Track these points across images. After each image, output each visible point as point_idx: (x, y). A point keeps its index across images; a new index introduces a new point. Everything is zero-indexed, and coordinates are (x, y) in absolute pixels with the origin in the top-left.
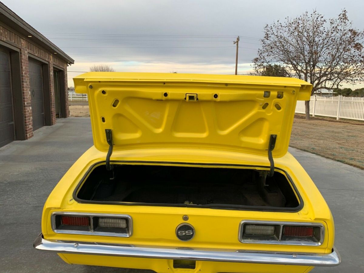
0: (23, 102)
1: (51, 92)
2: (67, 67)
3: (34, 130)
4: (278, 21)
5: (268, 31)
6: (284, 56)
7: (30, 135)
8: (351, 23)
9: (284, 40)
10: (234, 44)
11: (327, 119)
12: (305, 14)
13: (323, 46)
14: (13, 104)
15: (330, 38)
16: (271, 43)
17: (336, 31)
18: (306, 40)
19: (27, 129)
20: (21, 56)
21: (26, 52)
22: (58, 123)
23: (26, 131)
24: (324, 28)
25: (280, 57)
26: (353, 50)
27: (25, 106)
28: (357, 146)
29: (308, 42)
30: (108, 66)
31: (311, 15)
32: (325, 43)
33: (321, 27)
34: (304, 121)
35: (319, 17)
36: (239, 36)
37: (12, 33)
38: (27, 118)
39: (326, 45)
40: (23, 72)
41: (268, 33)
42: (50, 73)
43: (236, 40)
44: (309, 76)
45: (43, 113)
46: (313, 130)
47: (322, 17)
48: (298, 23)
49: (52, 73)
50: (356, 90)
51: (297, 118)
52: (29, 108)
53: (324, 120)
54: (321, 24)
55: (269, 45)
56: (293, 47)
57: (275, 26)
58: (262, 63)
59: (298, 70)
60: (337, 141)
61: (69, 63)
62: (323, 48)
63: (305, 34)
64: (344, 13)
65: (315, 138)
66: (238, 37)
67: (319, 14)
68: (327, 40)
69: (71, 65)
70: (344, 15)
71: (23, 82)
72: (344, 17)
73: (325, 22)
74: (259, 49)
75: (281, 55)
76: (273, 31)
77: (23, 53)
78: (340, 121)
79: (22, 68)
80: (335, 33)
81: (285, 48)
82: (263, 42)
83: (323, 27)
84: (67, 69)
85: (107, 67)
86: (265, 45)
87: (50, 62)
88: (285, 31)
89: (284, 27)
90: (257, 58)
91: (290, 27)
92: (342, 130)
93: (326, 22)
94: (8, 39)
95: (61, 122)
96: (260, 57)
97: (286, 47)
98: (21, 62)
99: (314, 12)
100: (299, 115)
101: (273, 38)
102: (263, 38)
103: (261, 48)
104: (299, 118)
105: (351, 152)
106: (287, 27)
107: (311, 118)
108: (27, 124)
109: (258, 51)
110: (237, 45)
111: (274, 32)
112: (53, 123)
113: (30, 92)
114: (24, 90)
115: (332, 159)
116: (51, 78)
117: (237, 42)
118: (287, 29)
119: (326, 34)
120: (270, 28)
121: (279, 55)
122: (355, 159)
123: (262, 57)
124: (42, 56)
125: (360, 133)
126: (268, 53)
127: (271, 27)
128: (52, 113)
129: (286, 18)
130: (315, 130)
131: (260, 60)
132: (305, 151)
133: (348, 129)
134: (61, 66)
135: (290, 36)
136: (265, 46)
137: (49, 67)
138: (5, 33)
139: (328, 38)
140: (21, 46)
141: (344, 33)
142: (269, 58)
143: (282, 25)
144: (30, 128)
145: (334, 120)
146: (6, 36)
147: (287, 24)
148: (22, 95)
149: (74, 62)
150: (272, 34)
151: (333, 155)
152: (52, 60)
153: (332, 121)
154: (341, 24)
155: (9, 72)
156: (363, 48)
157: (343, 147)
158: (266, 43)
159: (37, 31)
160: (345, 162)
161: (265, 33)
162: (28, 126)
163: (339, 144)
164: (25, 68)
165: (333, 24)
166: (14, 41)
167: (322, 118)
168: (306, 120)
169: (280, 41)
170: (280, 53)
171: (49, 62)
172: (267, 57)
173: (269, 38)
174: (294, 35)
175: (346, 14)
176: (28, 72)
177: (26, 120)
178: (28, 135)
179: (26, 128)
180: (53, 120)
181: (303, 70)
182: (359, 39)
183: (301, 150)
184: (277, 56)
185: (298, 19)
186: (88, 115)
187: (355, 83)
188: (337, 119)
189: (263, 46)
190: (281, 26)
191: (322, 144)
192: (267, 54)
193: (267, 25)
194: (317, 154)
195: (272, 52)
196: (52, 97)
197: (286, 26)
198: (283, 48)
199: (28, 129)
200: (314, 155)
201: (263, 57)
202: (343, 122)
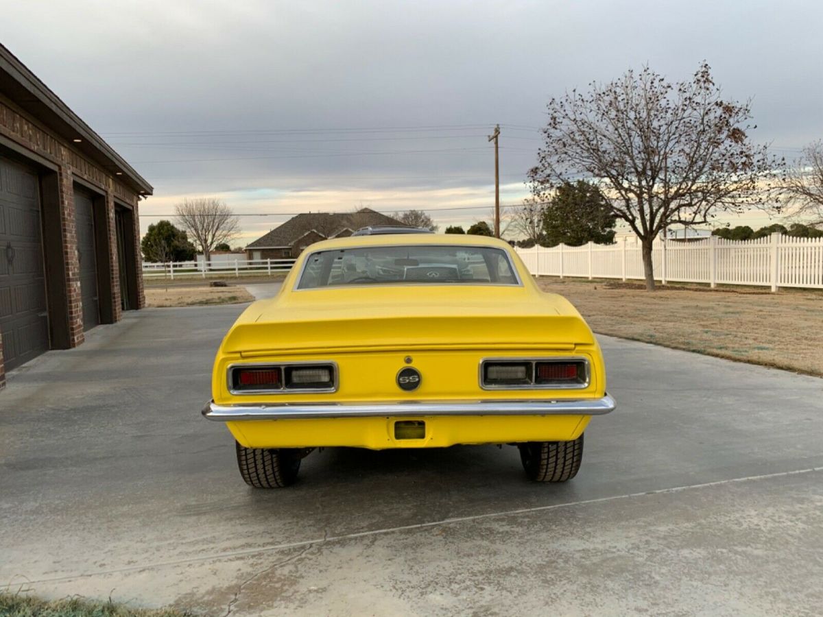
0: (66, 272)
1: (111, 254)
2: (139, 202)
3: (85, 330)
4: (574, 91)
5: (555, 112)
6: (591, 161)
7: (80, 339)
8: (718, 90)
9: (590, 129)
10: (490, 141)
11: (692, 287)
12: (628, 74)
13: (669, 137)
14: (45, 275)
15: (682, 121)
16: (563, 135)
17: (692, 107)
18: (633, 126)
19: (74, 326)
20: (61, 180)
21: (69, 172)
22: (126, 318)
23: (73, 329)
24: (668, 101)
25: (584, 163)
26: (728, 142)
27: (69, 280)
28: (737, 328)
29: (638, 131)
30: (216, 201)
31: (640, 77)
32: (673, 132)
33: (663, 99)
34: (644, 293)
35: (654, 79)
36: (498, 125)
37: (47, 135)
38: (73, 305)
39: (674, 134)
40: (66, 212)
41: (555, 115)
42: (108, 214)
43: (493, 134)
44: (646, 200)
45: (95, 299)
46: (657, 307)
47: (662, 80)
48: (615, 92)
49: (112, 215)
50: (762, 229)
51: (630, 288)
52: (77, 284)
53: (684, 289)
54: (662, 94)
55: (560, 140)
56: (610, 142)
57: (569, 101)
58: (548, 178)
59: (623, 188)
60: (702, 323)
61: (143, 195)
62: (668, 141)
63: (632, 115)
64: (704, 69)
65: (659, 320)
66: (496, 127)
67: (655, 74)
68: (677, 125)
69: (146, 198)
70: (705, 74)
71: (65, 230)
72: (704, 78)
73: (669, 89)
74: (540, 149)
75: (585, 159)
76: (565, 111)
77: (64, 174)
78: (717, 289)
79: (63, 202)
80: (689, 111)
81: (592, 145)
82: (546, 135)
83: (666, 100)
84: (139, 206)
85: (214, 202)
86: (551, 141)
87: (109, 192)
88: (591, 111)
89: (587, 101)
90: (537, 168)
91: (599, 102)
92: (718, 303)
93: (672, 89)
94: (41, 146)
95: (131, 318)
96: (543, 165)
97: (595, 142)
98: (62, 192)
99: (645, 71)
100: (635, 282)
101: (566, 126)
102: (546, 127)
103: (544, 147)
104: (633, 289)
105: (723, 337)
106: (593, 103)
107: (660, 287)
108: (74, 315)
109: (539, 154)
110: (497, 143)
111: (567, 112)
112: (118, 319)
113: (76, 252)
114: (66, 247)
115: (684, 350)
116: (111, 225)
117: (496, 137)
118: (594, 106)
119: (672, 114)
120: (560, 105)
121: (580, 160)
122: (726, 348)
123: (546, 165)
124: (95, 179)
125: (751, 307)
126: (558, 156)
127: (561, 103)
128: (114, 298)
129: (590, 84)
130: (662, 307)
131: (542, 171)
132: (634, 339)
133: (728, 302)
134: (127, 201)
135: (602, 120)
136: (552, 143)
137: (108, 202)
138: (36, 136)
139: (677, 120)
140: (60, 159)
141: (707, 109)
142: (562, 167)
143: (583, 97)
144: (78, 324)
145: (706, 288)
146: (37, 142)
147: (594, 96)
148: (63, 257)
149: (152, 191)
150: (564, 118)
151: (688, 343)
152: (111, 188)
153: (700, 290)
154: (699, 91)
155: (38, 211)
156: (746, 137)
157: (710, 331)
158: (553, 135)
159: (91, 130)
160: (706, 353)
161: (550, 116)
162: (75, 321)
163: (703, 326)
164: (68, 203)
165: (685, 92)
166: (50, 150)
167: (682, 286)
168: (648, 292)
169: (581, 131)
170: (583, 155)
171: (106, 192)
172: (557, 165)
173: (557, 126)
174: (609, 118)
175: (709, 72)
176: (73, 211)
177: (71, 307)
178: (75, 338)
179: (72, 324)
180: (117, 311)
181: (633, 188)
182: (740, 120)
183: (627, 338)
184: (578, 161)
185: (614, 85)
186: (183, 303)
187: (741, 211)
188: (713, 286)
189: (547, 143)
190: (582, 100)
191: (671, 328)
192: (556, 158)
193: (553, 99)
194: (656, 344)
195: (566, 153)
196: (114, 264)
197: (593, 100)
198: (589, 144)
199: (77, 325)
200: (651, 345)
201: (549, 164)
202: (723, 291)
